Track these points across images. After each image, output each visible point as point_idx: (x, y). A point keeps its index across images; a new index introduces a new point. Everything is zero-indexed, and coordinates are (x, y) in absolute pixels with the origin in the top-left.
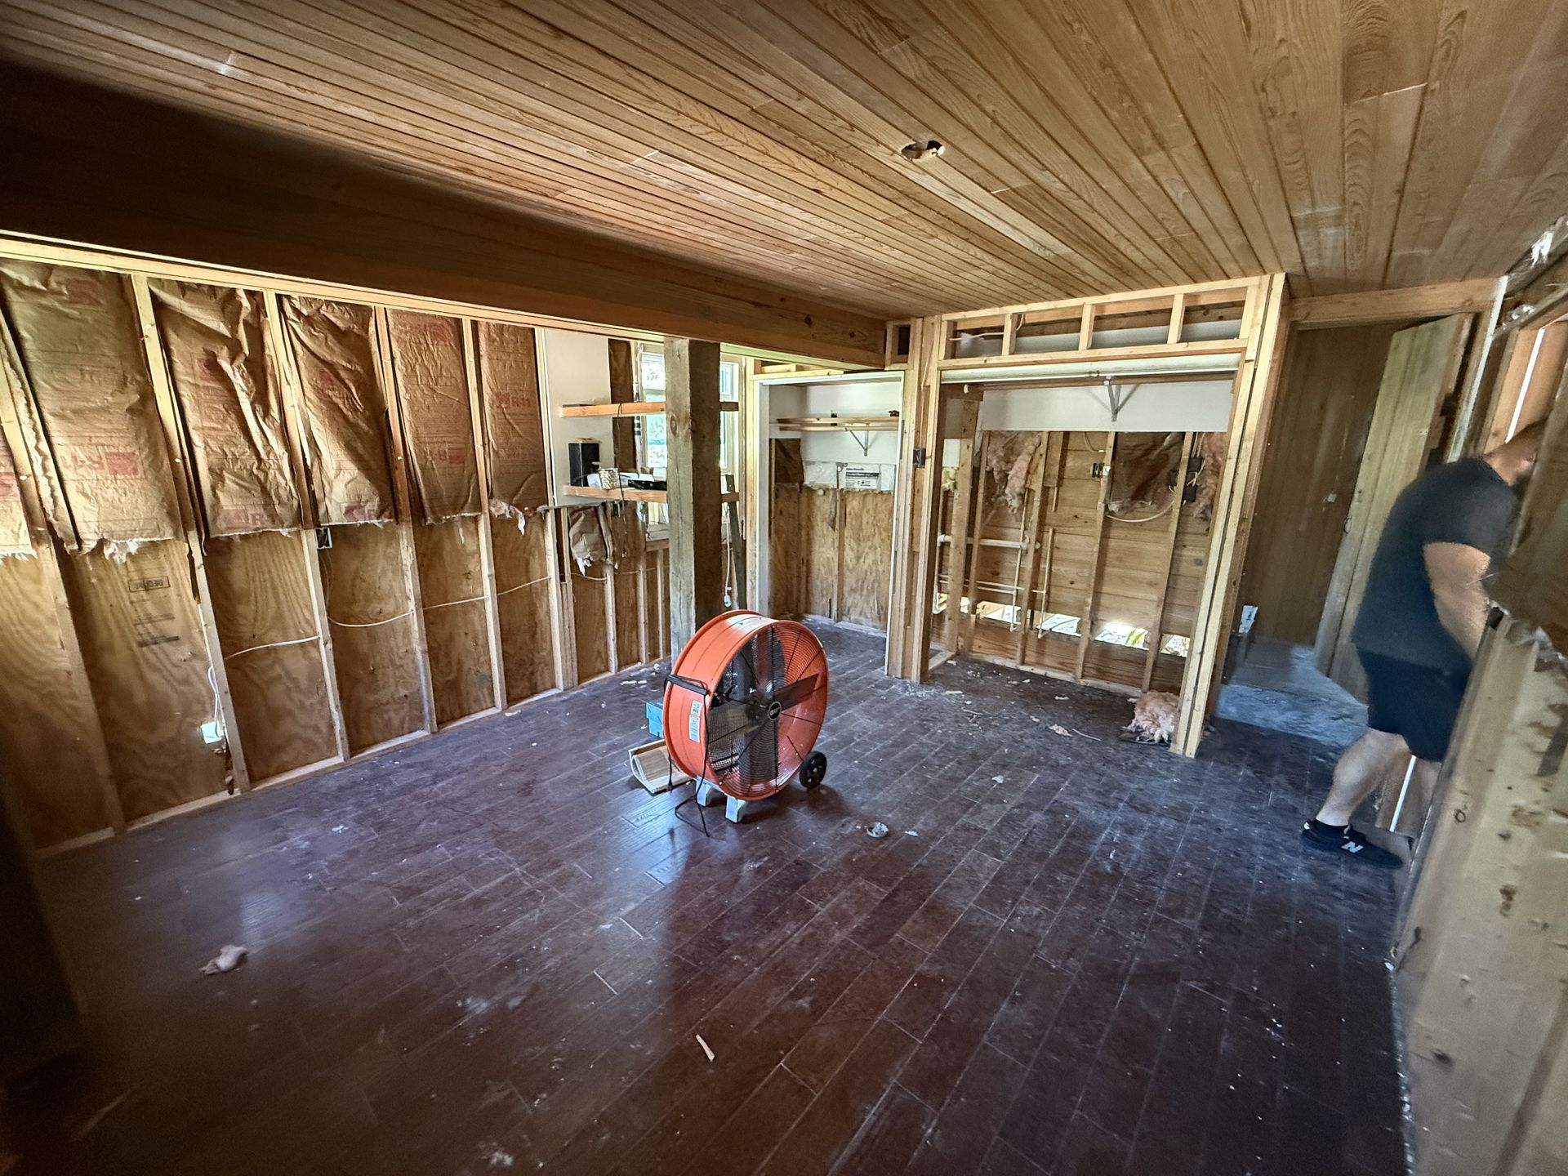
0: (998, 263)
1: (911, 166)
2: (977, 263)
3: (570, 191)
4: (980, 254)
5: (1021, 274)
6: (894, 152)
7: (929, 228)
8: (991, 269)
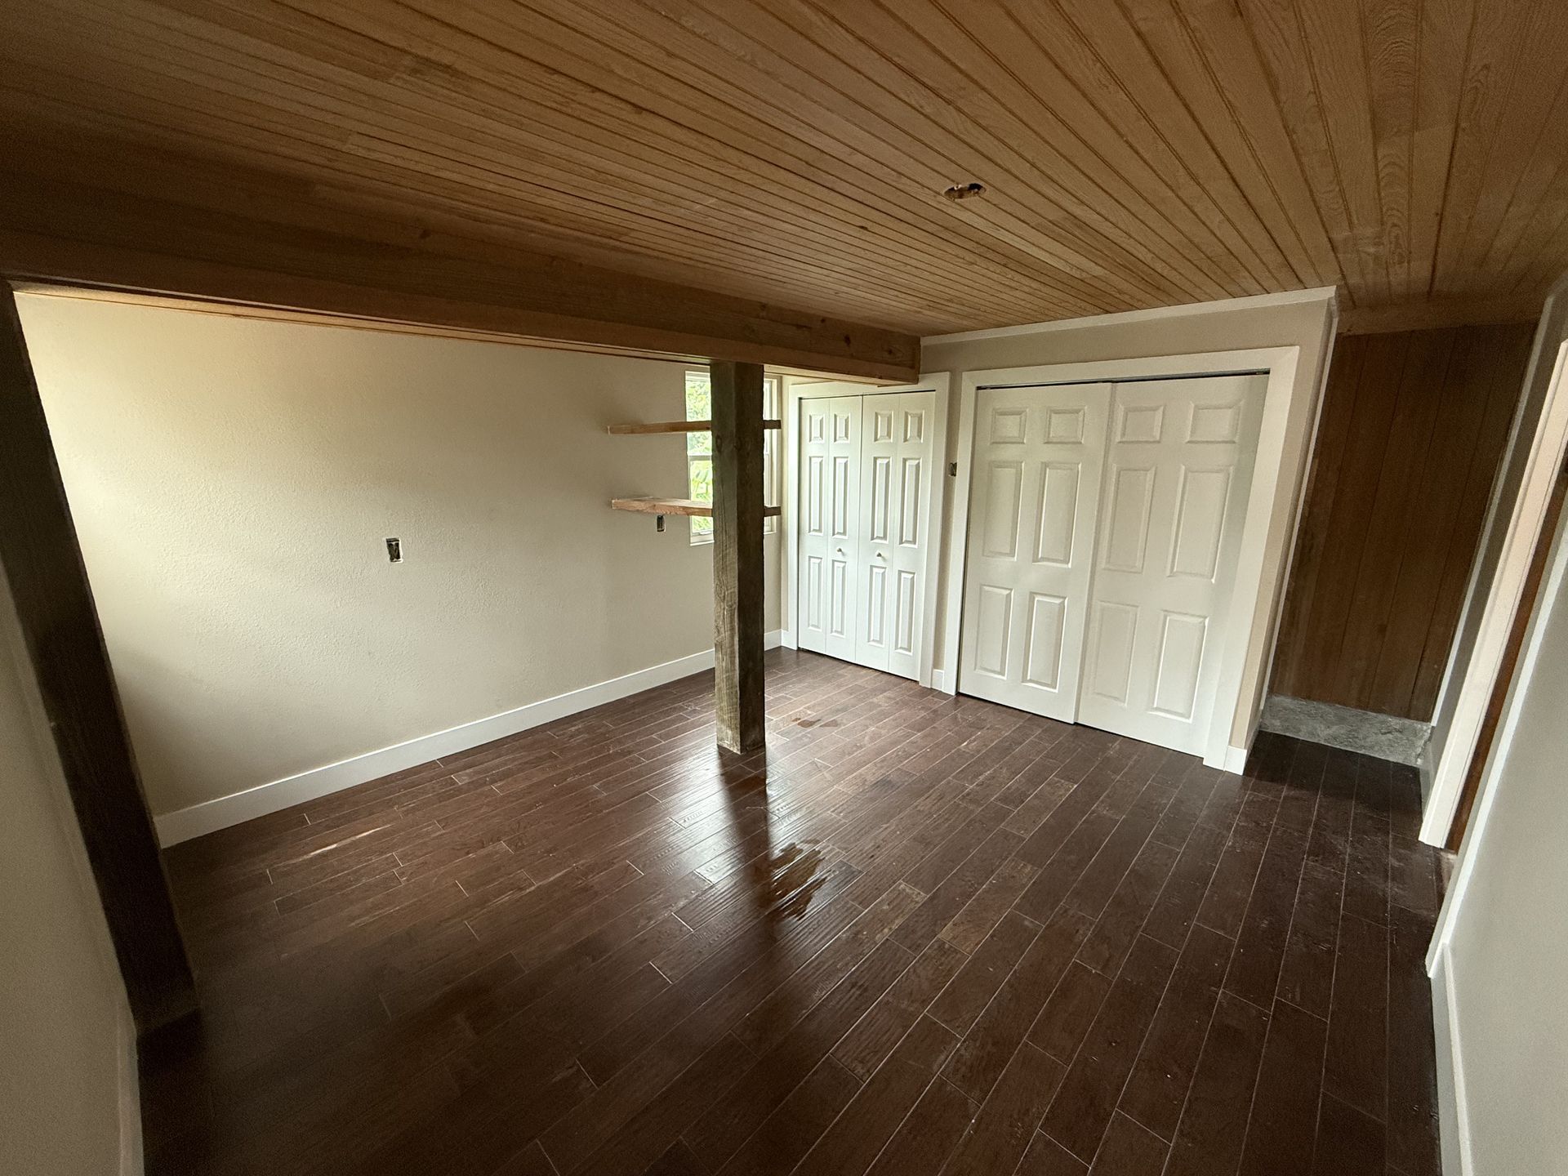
0: (1035, 285)
1: (954, 205)
2: (1013, 284)
3: (633, 234)
4: (1017, 277)
5: (1057, 294)
6: (939, 194)
7: (969, 257)
8: (1027, 289)
